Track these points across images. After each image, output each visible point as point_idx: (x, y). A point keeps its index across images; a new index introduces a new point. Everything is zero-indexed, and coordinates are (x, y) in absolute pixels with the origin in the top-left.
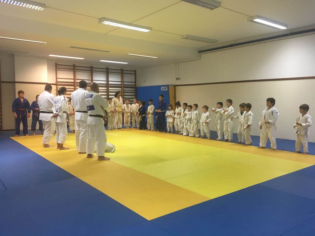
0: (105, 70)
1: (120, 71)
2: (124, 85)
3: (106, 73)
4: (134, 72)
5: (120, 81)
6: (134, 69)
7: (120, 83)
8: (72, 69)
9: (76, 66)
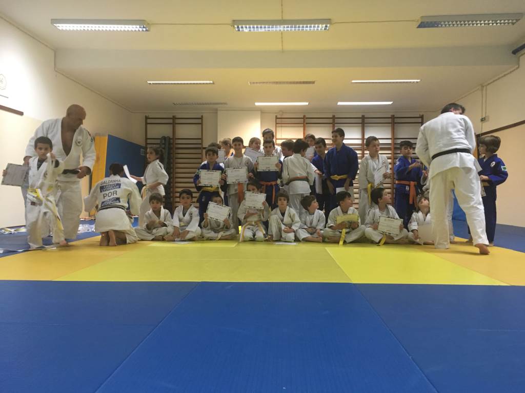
0: (360, 121)
1: (390, 121)
2: (395, 144)
3: (361, 125)
4: (420, 119)
5: (390, 137)
6: (421, 114)
7: (389, 141)
8: (302, 124)
9: (307, 118)
